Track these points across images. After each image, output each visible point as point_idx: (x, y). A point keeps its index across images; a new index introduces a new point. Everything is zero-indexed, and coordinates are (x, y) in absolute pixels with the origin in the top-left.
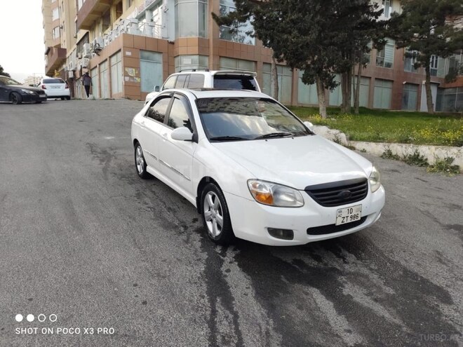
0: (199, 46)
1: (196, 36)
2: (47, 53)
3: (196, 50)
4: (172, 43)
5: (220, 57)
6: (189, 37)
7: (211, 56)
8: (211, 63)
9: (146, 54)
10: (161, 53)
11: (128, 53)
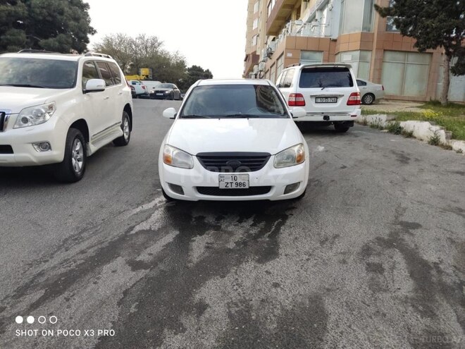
0: (361, 41)
1: (359, 31)
2: (245, 60)
3: (357, 45)
4: (335, 41)
5: (385, 50)
6: (352, 32)
7: (374, 50)
8: (374, 58)
9: (307, 54)
10: (322, 51)
11: (290, 55)
